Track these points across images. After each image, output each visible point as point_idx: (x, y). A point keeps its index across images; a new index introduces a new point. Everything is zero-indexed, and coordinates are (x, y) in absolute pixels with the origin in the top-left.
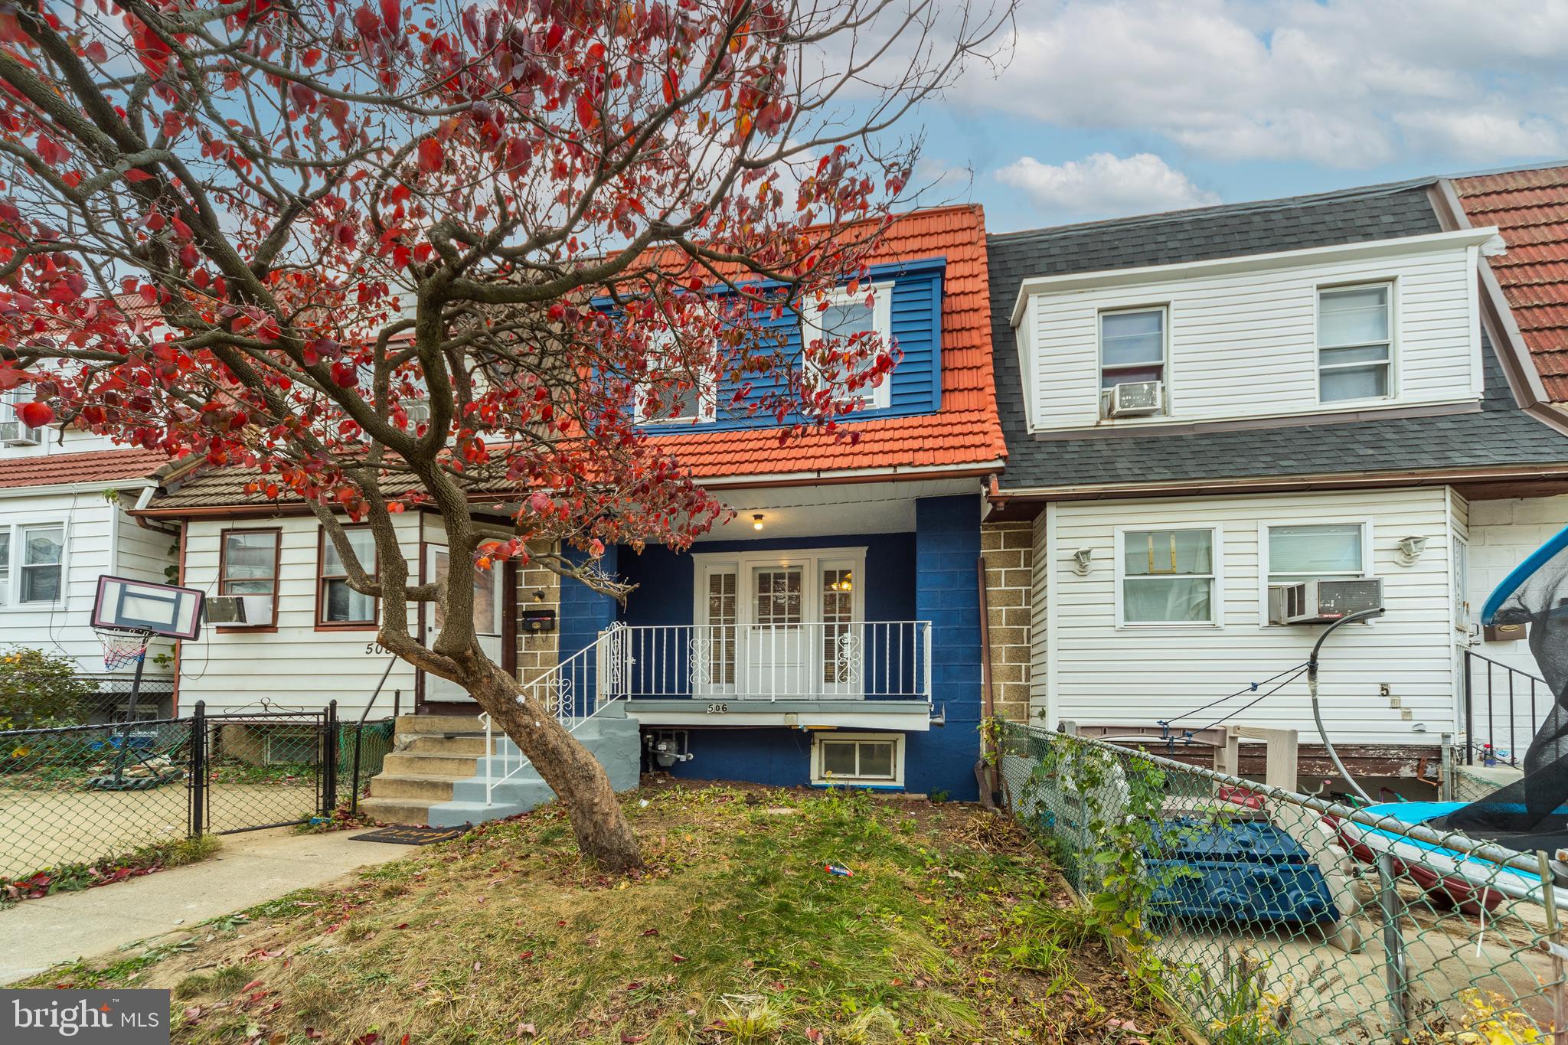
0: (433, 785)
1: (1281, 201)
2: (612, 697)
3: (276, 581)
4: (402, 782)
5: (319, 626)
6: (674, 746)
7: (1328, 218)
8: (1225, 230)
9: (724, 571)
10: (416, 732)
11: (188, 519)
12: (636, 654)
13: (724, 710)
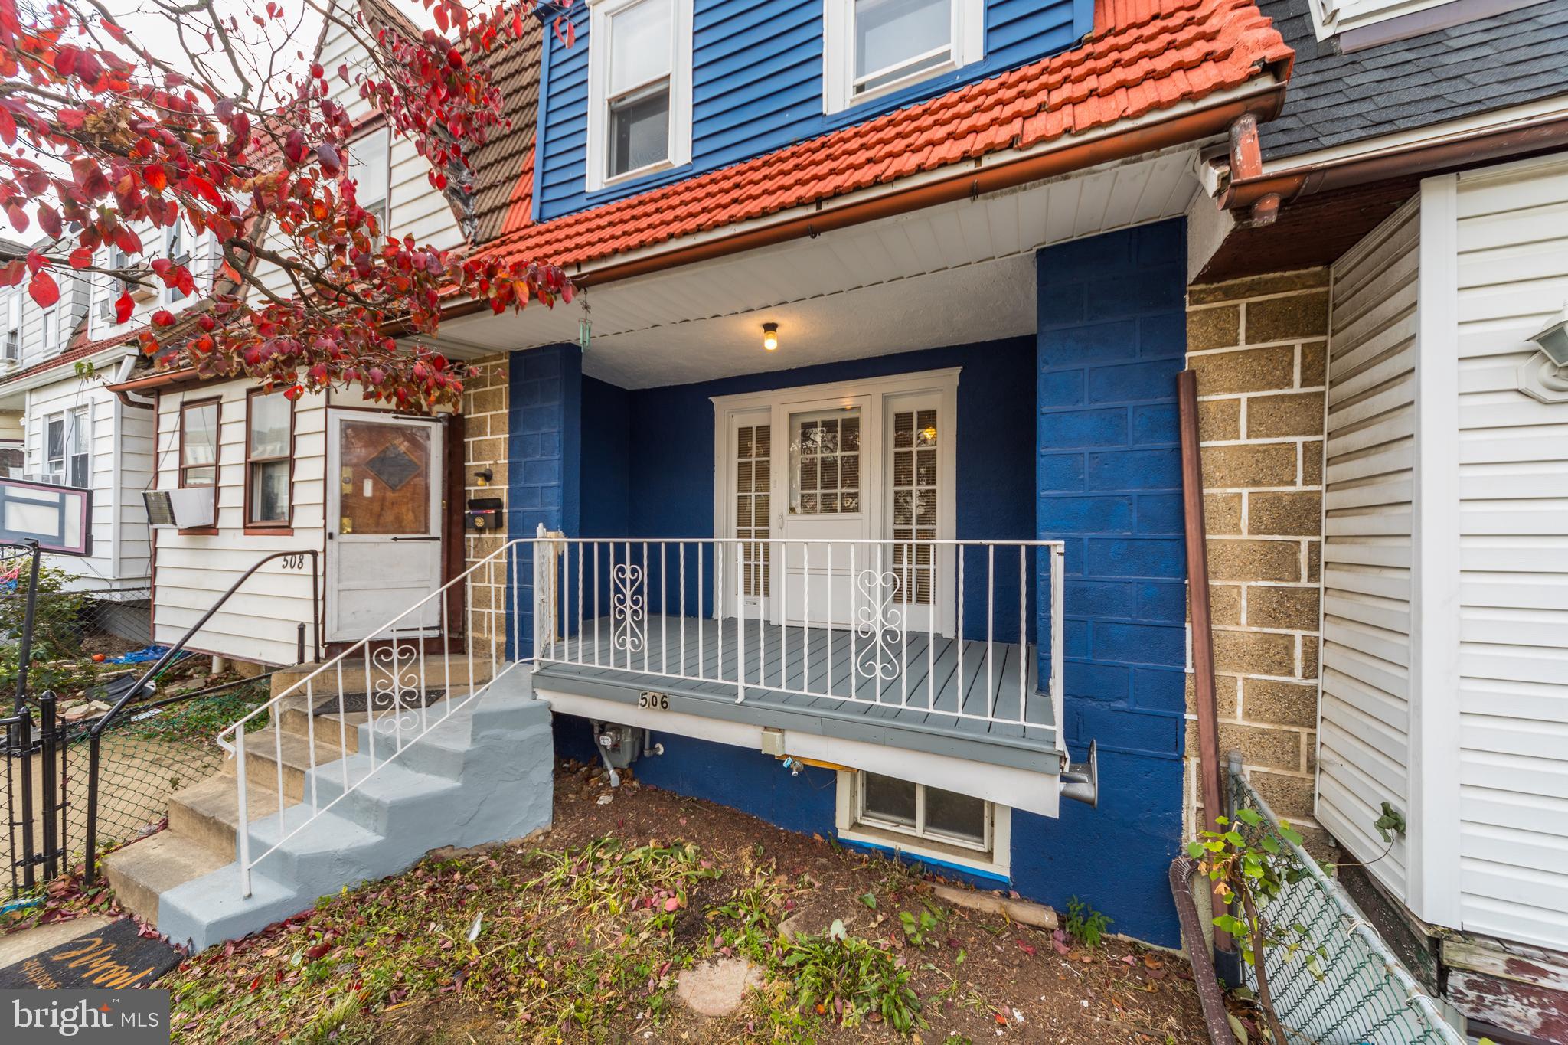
0: (219, 828)
3: (217, 467)
4: (192, 813)
5: (247, 529)
6: (628, 734)
9: (754, 421)
11: (159, 392)
13: (665, 705)
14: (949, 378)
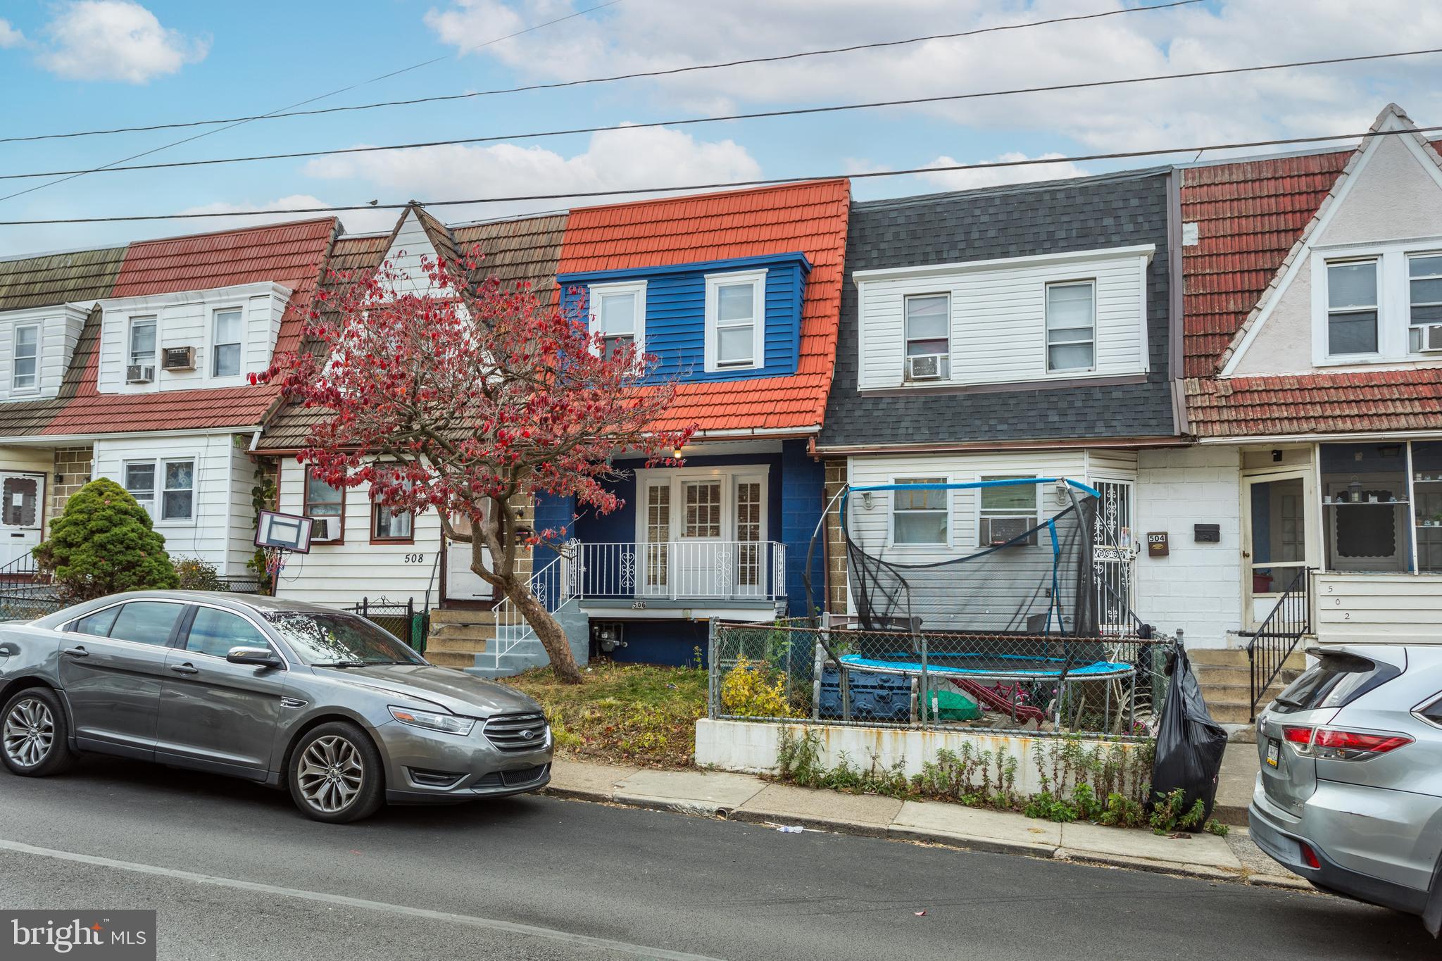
0: (462, 656)
1: (1065, 181)
2: (571, 596)
3: (343, 505)
4: (443, 654)
5: (373, 541)
6: (613, 635)
7: (1096, 199)
8: (1023, 207)
9: (660, 483)
10: (442, 622)
11: (282, 456)
12: (586, 564)
13: (644, 606)
14: (765, 469)
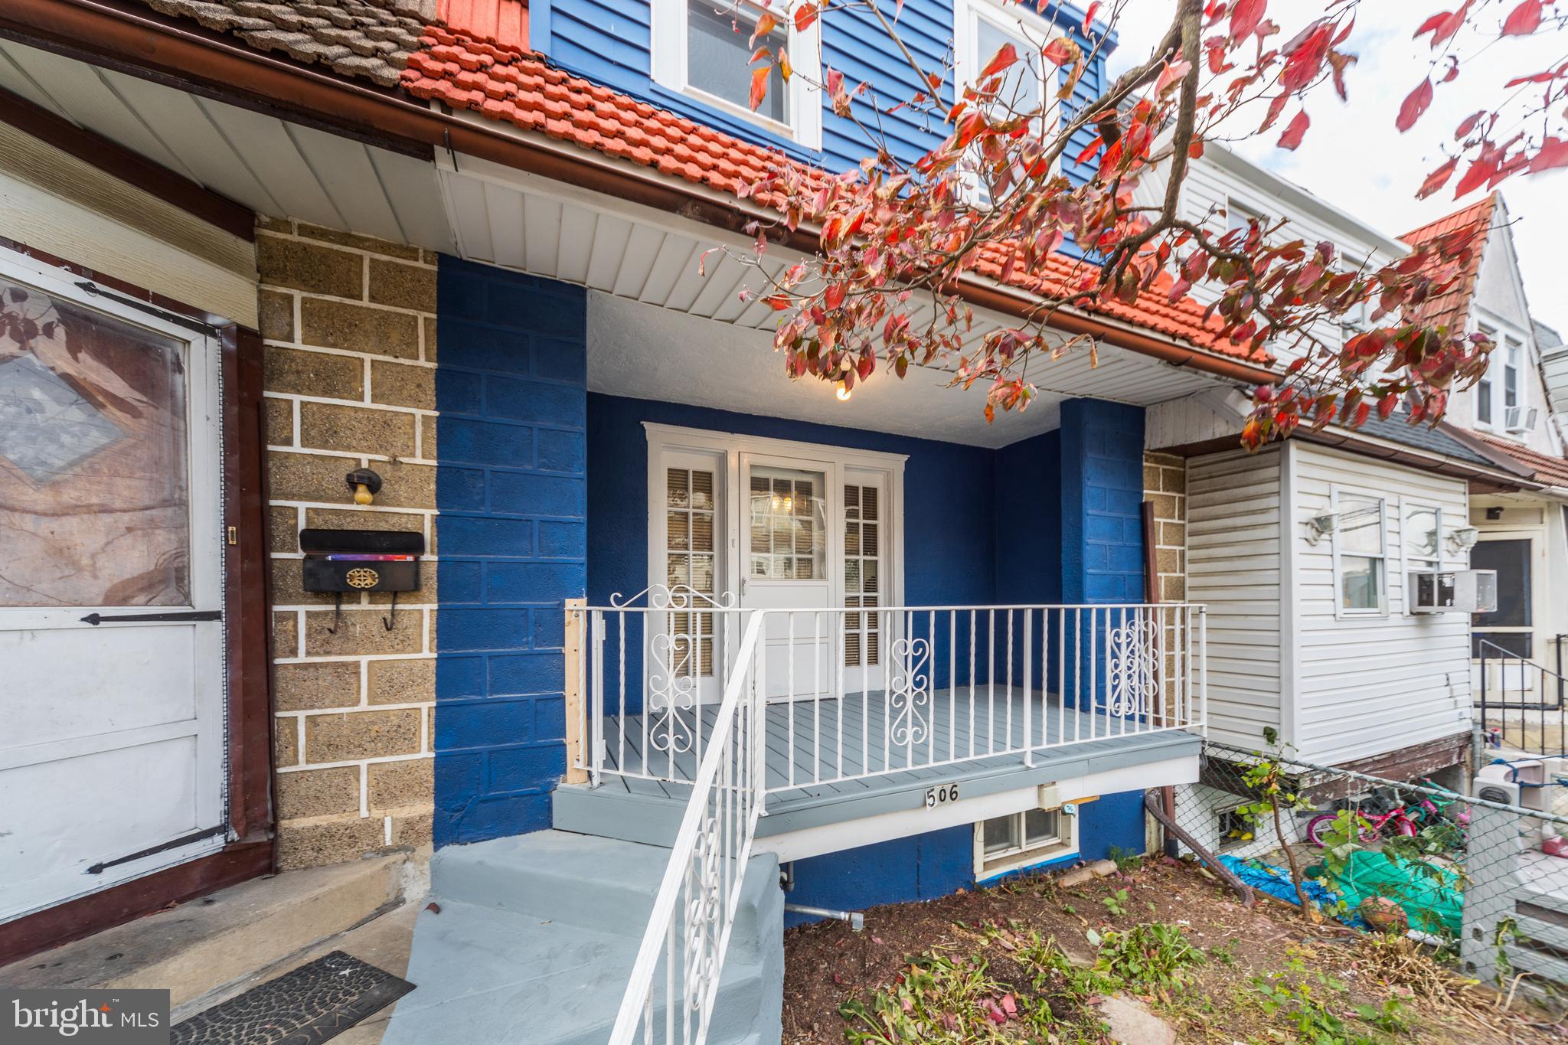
9: (693, 462)
13: (954, 795)
14: (897, 463)
